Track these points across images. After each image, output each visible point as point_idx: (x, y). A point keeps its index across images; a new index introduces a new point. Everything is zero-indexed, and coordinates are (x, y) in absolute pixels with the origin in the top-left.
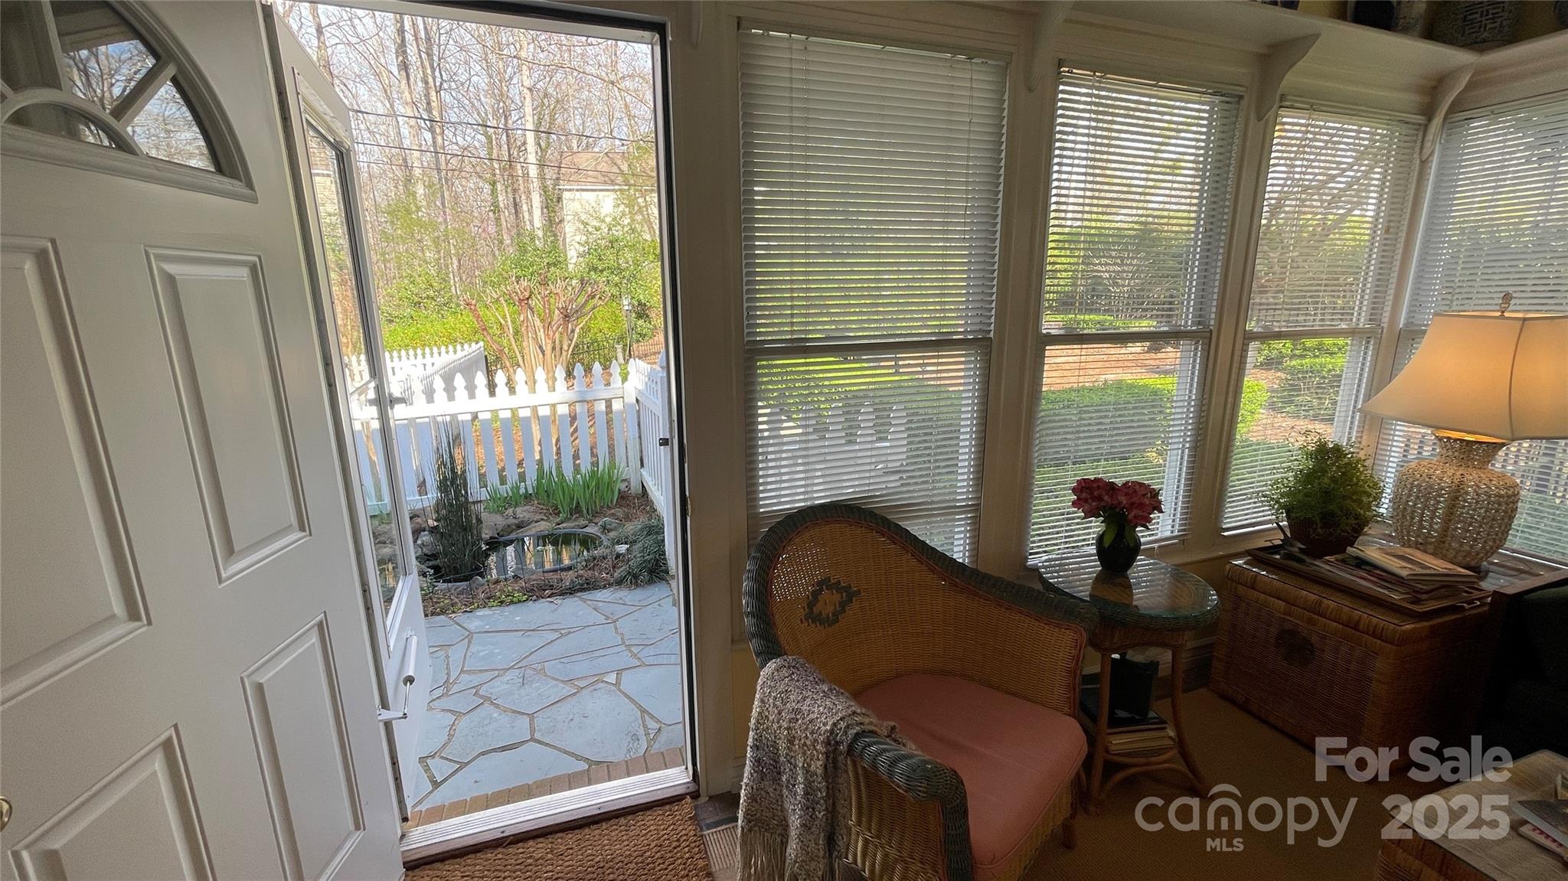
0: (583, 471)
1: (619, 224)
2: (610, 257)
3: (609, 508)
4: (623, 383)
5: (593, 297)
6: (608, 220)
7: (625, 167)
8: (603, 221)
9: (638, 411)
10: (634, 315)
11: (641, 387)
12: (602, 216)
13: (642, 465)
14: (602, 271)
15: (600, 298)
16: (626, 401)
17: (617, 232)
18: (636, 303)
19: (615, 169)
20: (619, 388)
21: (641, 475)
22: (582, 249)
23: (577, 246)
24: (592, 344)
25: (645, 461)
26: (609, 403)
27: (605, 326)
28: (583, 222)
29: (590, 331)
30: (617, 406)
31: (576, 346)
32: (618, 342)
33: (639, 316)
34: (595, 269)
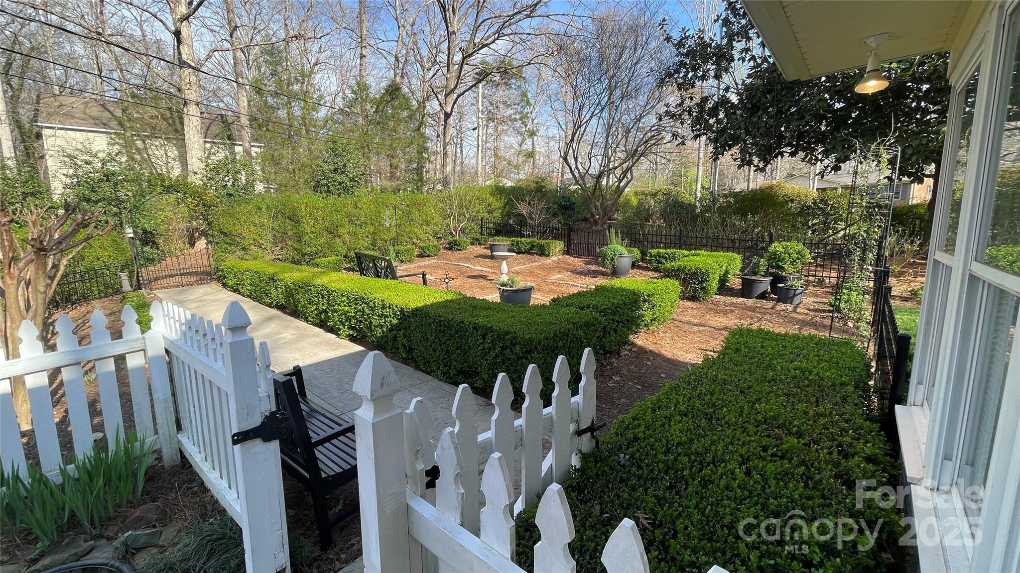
0: (80, 456)
1: (115, 161)
2: (106, 190)
3: (132, 505)
4: (143, 332)
5: (86, 226)
6: (101, 155)
7: (118, 113)
8: (95, 156)
9: (170, 364)
10: (138, 242)
11: (174, 336)
12: (94, 151)
13: (179, 427)
14: (96, 202)
15: (96, 227)
16: (150, 353)
17: (112, 167)
18: (140, 232)
19: (107, 114)
20: (138, 339)
21: (179, 441)
22: (68, 181)
23: (63, 178)
24: (87, 272)
25: (185, 423)
26: (120, 360)
27: (104, 254)
28: (69, 156)
29: (83, 260)
30: (134, 362)
31: (65, 275)
32: (122, 271)
33: (145, 243)
34: (88, 201)
